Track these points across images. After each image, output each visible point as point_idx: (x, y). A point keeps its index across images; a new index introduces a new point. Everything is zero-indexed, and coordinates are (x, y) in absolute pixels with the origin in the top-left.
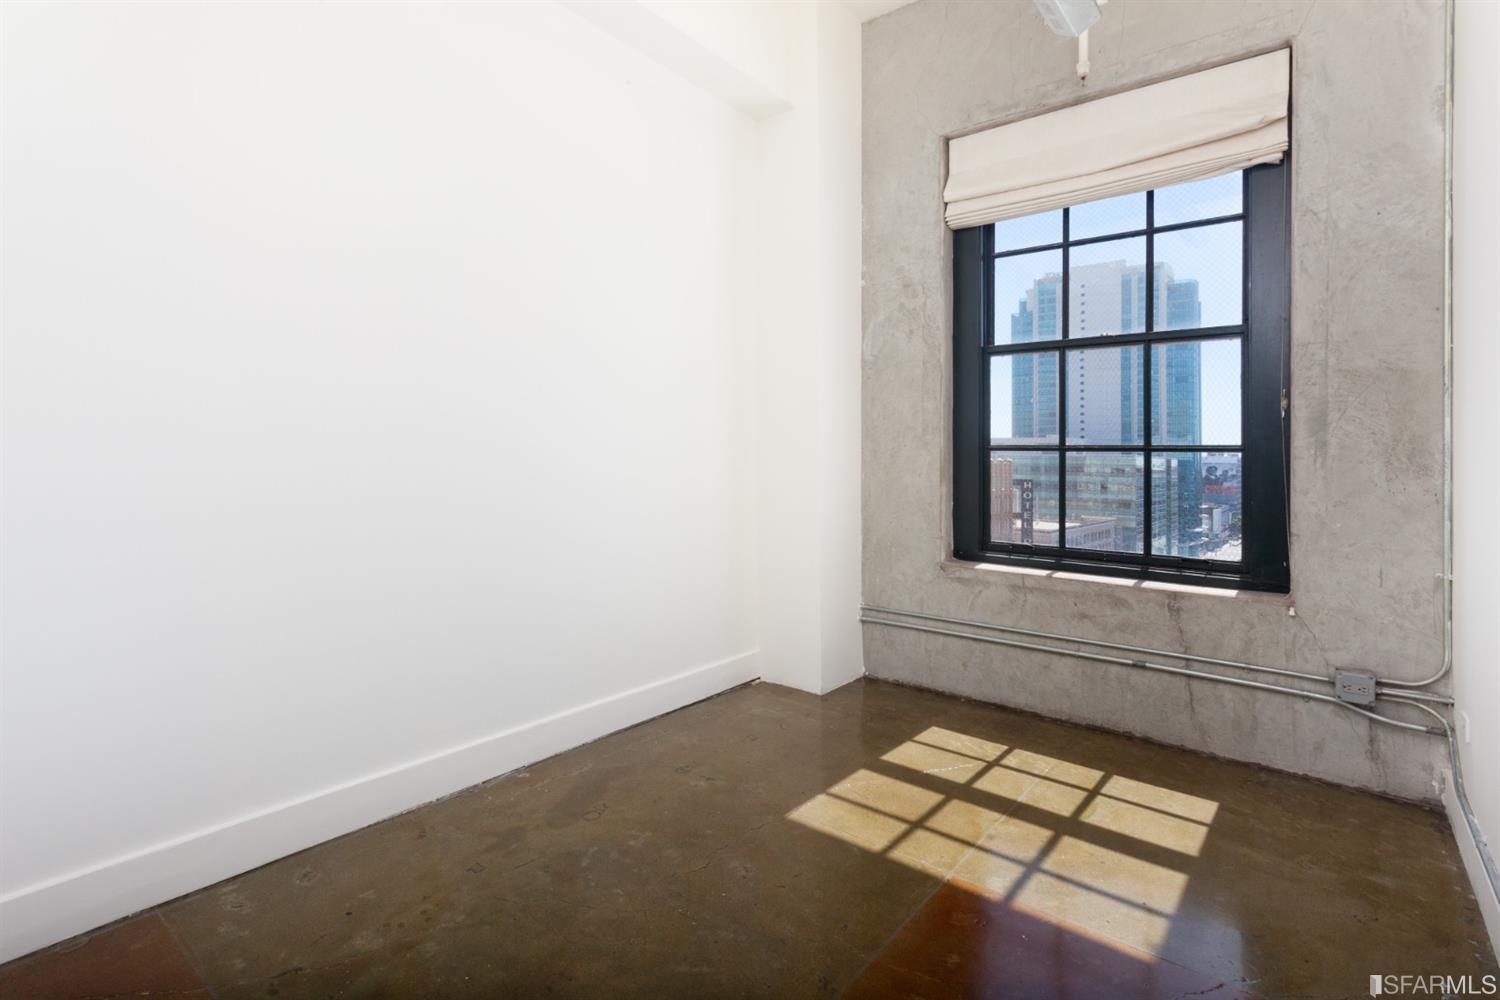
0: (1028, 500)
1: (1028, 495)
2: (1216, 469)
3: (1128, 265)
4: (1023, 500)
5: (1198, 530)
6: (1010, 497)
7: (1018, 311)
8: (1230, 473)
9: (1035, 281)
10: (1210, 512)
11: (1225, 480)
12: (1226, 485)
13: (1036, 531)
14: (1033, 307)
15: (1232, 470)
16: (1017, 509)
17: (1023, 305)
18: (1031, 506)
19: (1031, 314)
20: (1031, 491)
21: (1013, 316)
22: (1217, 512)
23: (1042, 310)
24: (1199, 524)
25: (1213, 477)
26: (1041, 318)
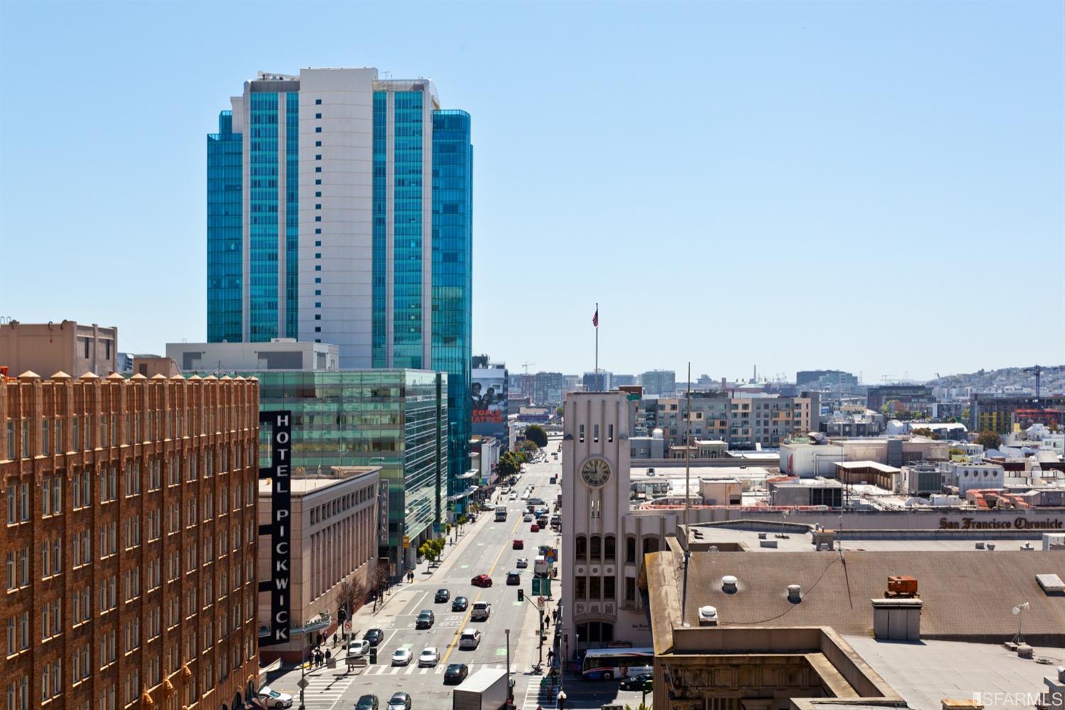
0: (283, 446)
1: (283, 438)
2: (480, 387)
3: (381, 77)
4: (276, 445)
5: (467, 475)
6: (255, 442)
7: (217, 131)
8: (496, 392)
9: (246, 83)
10: (477, 448)
11: (489, 402)
12: (492, 408)
13: (294, 497)
14: (242, 125)
15: (498, 387)
16: (267, 462)
17: (226, 121)
18: (288, 455)
19: (239, 138)
20: (288, 430)
21: (210, 139)
22: (485, 448)
23: (256, 133)
24: (468, 467)
25: (476, 398)
26: (255, 147)
